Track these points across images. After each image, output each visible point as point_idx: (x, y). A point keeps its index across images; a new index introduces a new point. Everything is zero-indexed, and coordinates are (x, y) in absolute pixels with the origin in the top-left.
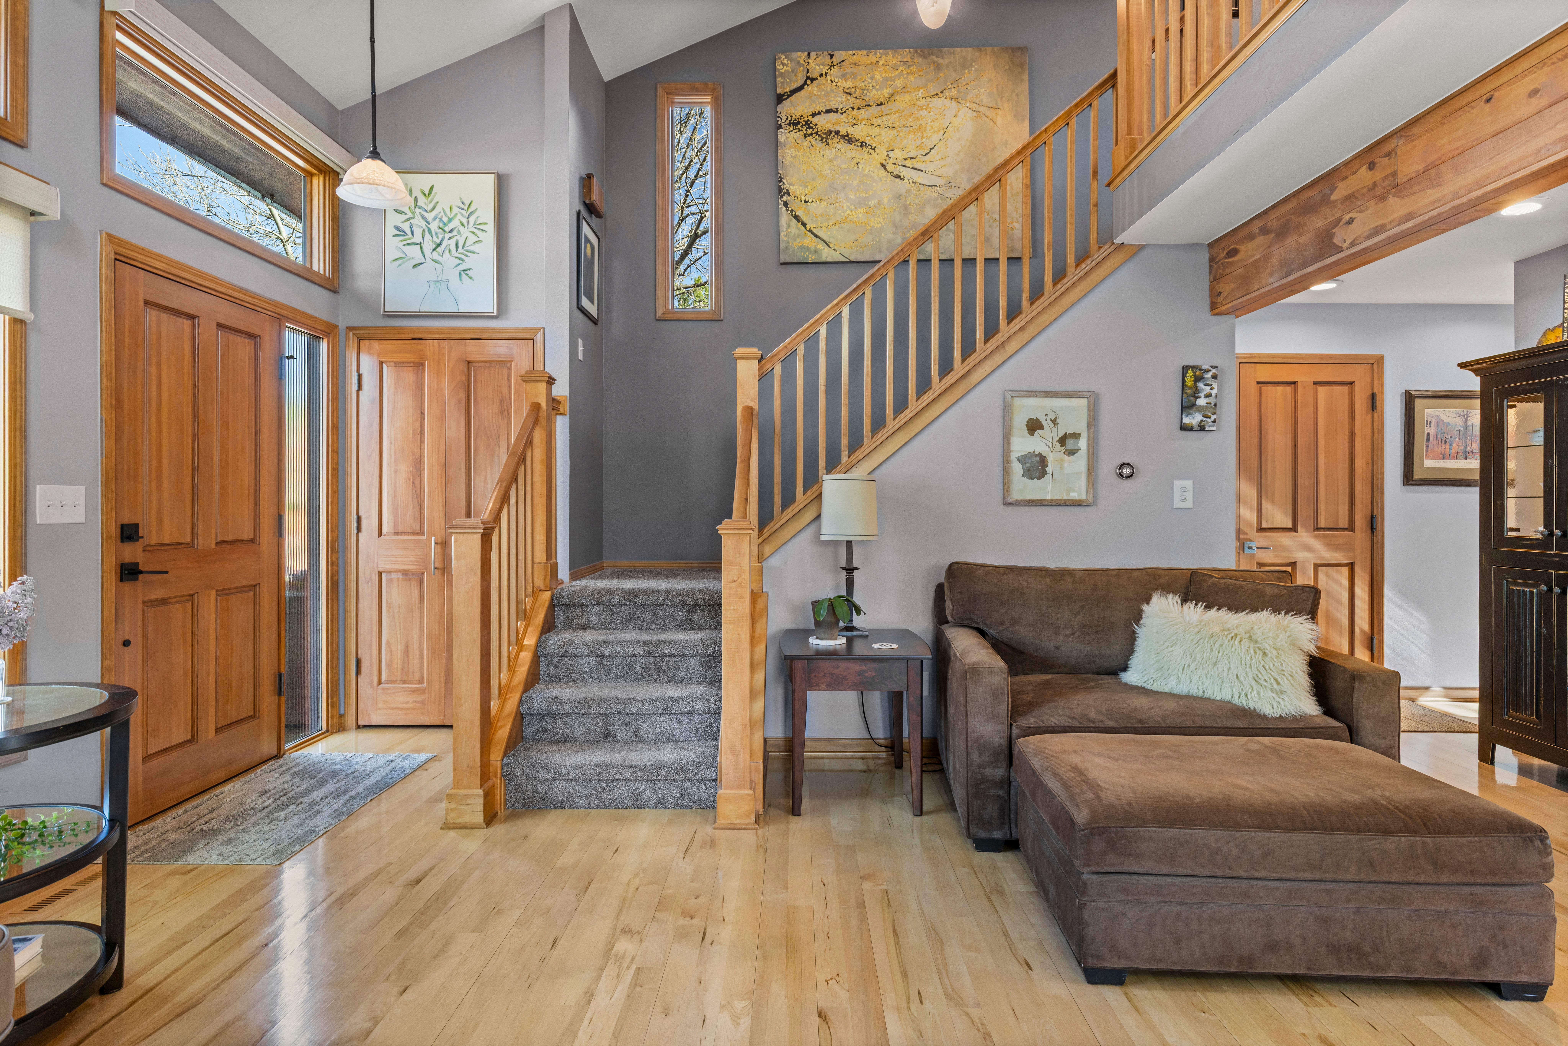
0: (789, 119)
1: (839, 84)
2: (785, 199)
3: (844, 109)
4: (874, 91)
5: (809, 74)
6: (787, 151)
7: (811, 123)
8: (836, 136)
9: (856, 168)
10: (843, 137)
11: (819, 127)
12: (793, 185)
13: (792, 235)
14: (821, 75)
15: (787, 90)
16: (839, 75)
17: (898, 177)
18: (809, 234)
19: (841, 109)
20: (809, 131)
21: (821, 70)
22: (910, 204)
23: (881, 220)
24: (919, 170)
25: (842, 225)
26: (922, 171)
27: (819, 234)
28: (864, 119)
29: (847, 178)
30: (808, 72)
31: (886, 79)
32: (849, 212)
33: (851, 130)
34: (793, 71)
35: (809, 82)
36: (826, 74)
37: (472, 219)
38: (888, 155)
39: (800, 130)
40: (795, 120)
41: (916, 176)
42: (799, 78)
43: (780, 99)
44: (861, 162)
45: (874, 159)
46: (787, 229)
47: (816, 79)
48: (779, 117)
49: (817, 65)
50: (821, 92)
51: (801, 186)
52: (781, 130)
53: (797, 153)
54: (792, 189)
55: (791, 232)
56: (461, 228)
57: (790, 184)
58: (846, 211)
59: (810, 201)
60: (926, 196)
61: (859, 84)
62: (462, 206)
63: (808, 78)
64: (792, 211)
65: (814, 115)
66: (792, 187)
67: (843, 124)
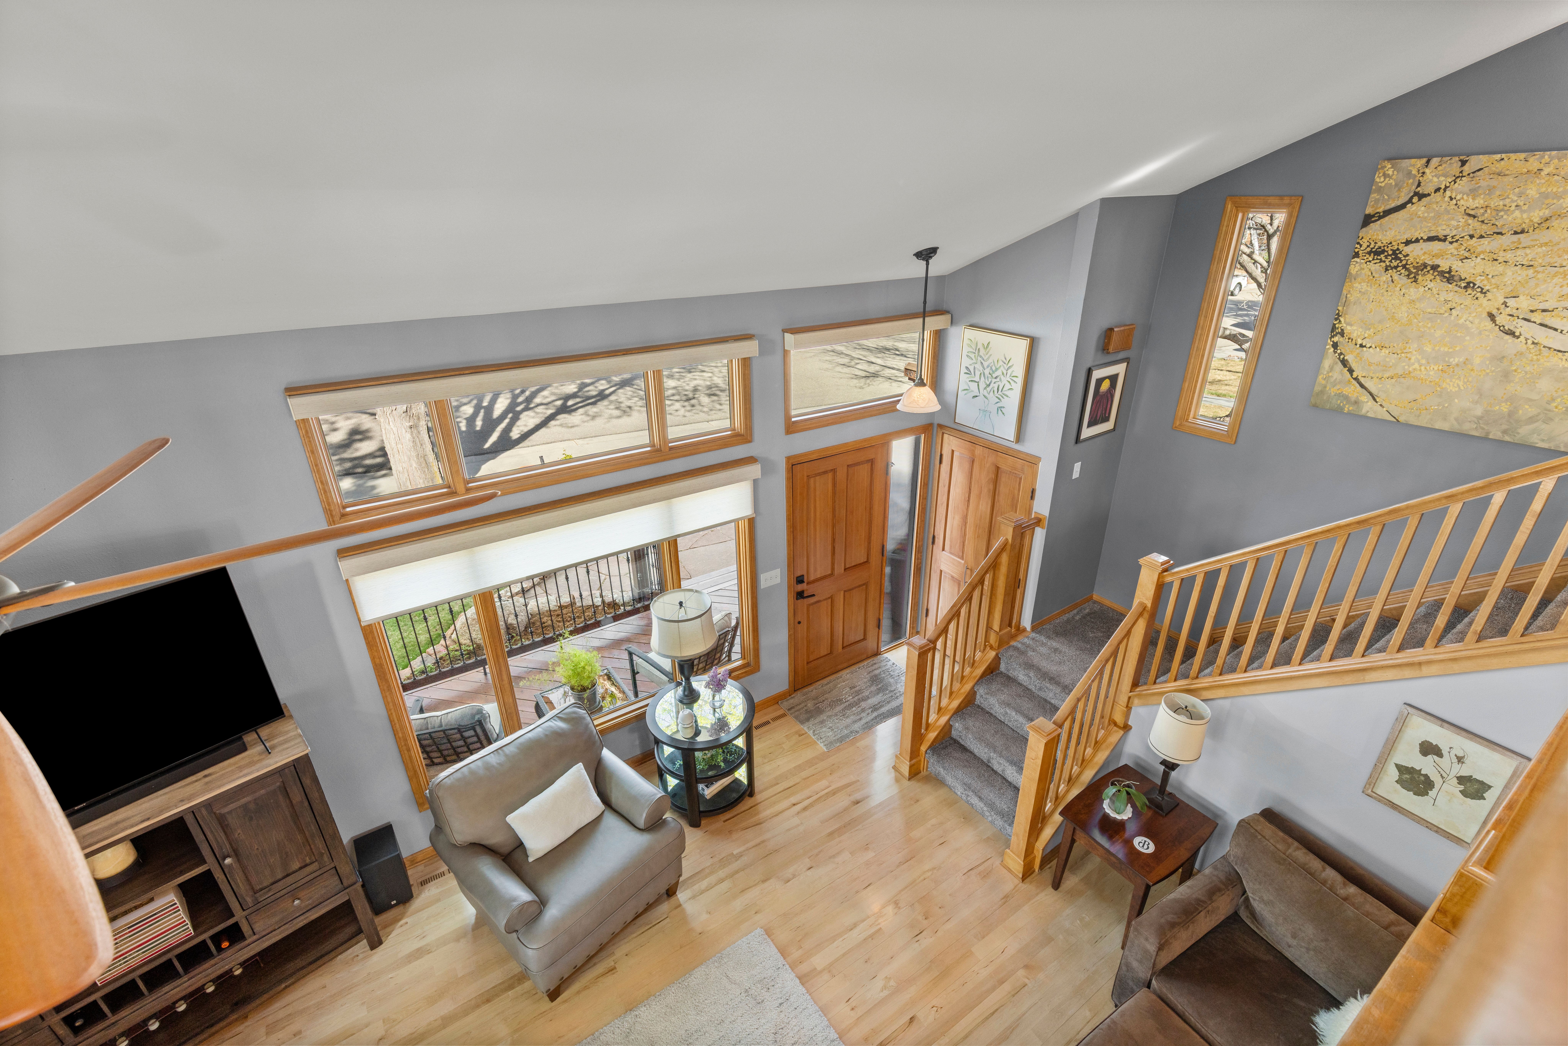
0: (1372, 246)
1: (1462, 202)
2: (1336, 339)
3: (1457, 237)
4: (1517, 213)
5: (1419, 189)
6: (1356, 285)
7: (1400, 253)
8: (1431, 272)
9: (1446, 314)
10: (1442, 273)
11: (1411, 259)
12: (1351, 325)
13: (1332, 380)
14: (1437, 190)
15: (1381, 210)
16: (1466, 189)
17: (1511, 333)
18: (1354, 382)
19: (1452, 237)
20: (1395, 263)
21: (1441, 182)
22: (1515, 371)
23: (1461, 383)
24: (1550, 328)
25: (1402, 380)
26: (1556, 330)
27: (1366, 385)
28: (1483, 252)
29: (1429, 325)
30: (1419, 185)
31: (1545, 196)
32: (1416, 366)
33: (1457, 266)
34: (1396, 185)
35: (1415, 199)
36: (1446, 187)
37: (1009, 372)
38: (1505, 304)
39: (1381, 261)
40: (1380, 248)
41: (1542, 335)
42: (1403, 194)
43: (1368, 220)
44: (1459, 308)
45: (1480, 305)
46: (1328, 373)
47: (1429, 195)
48: (1358, 243)
49: (1436, 176)
50: (1428, 213)
51: (1362, 327)
52: (1356, 259)
53: (1369, 289)
54: (1348, 329)
55: (1332, 377)
56: (1002, 377)
57: (1348, 324)
58: (1413, 364)
59: (1368, 346)
60: (1548, 364)
61: (1495, 202)
62: (1004, 360)
63: (1416, 194)
64: (1341, 354)
65: (1408, 243)
66: (1349, 328)
67: (1449, 256)
